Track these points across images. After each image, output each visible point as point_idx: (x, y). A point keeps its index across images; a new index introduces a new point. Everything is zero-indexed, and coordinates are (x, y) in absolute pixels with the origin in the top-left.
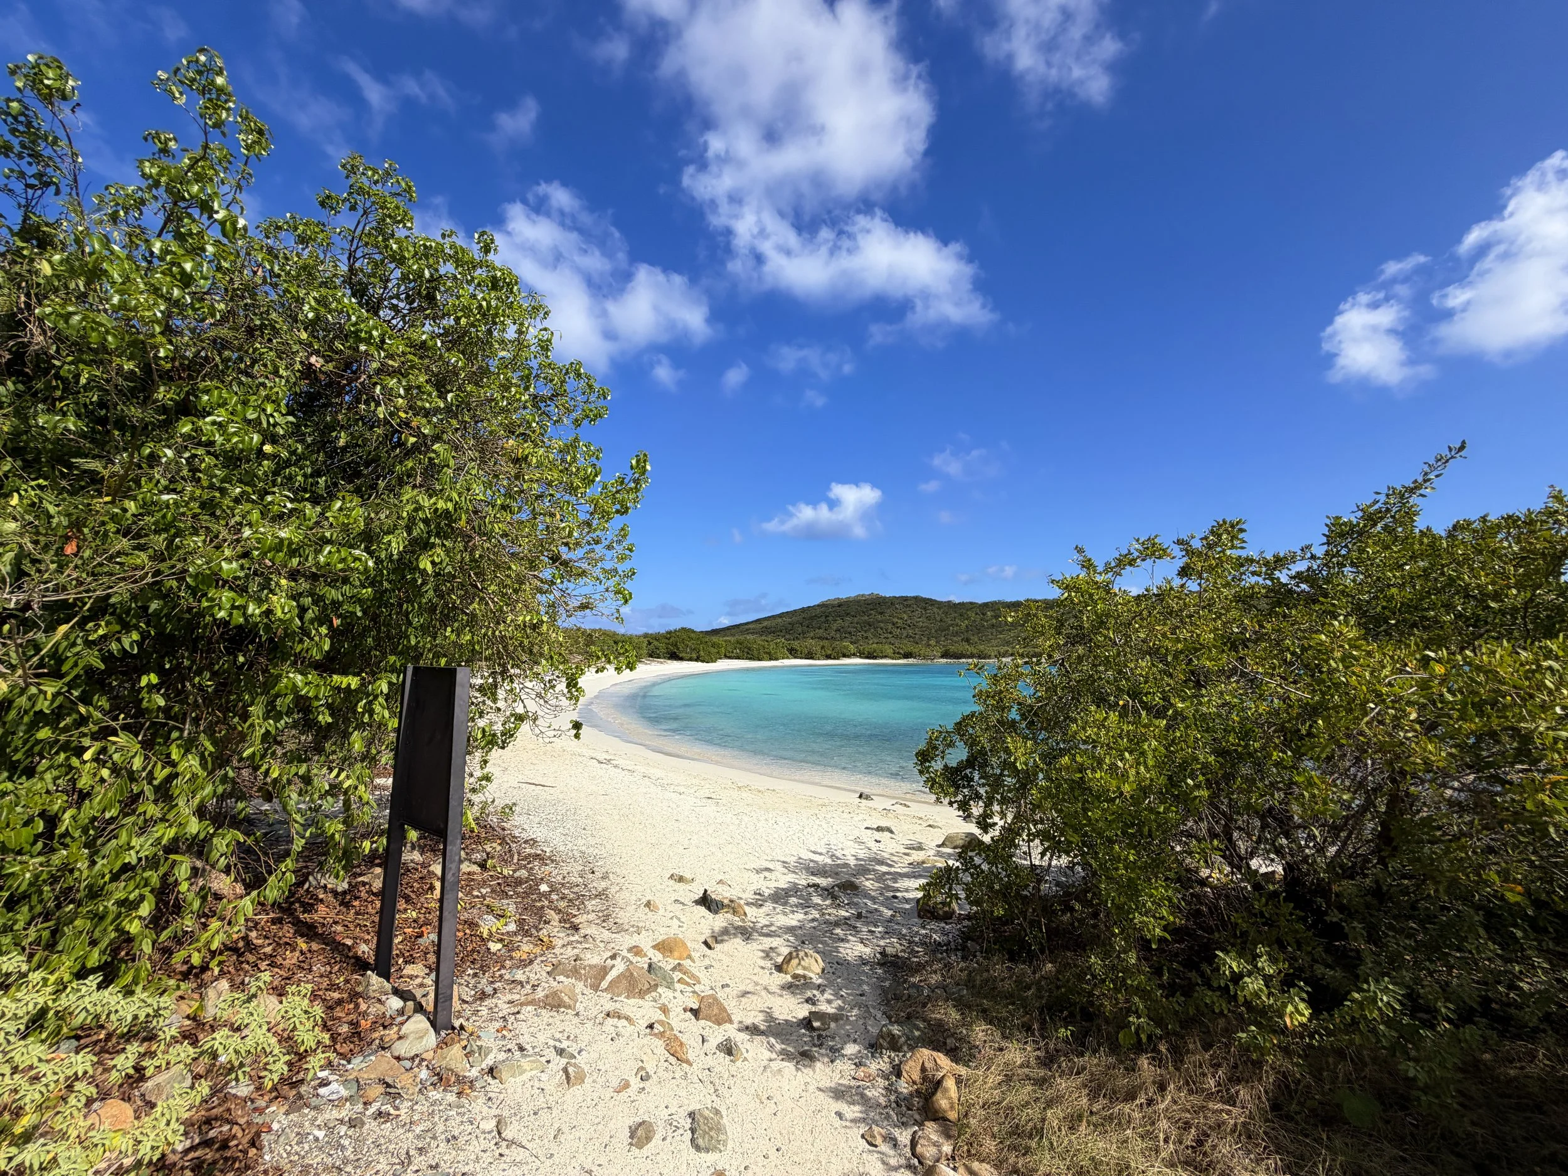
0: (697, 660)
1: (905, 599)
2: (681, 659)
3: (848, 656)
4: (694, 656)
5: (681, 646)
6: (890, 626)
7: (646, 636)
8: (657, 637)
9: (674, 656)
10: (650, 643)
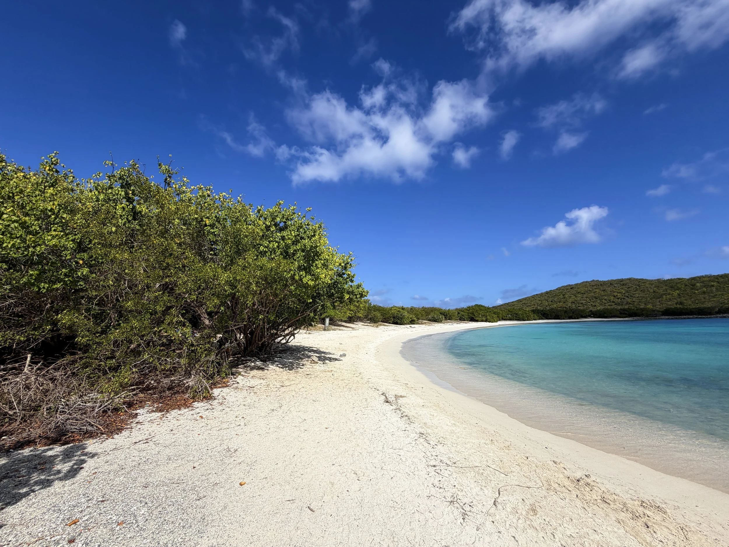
0: (486, 321)
1: (622, 280)
2: (477, 321)
3: (585, 317)
4: (484, 319)
5: (476, 314)
6: (612, 298)
7: (456, 309)
8: (462, 310)
9: (473, 320)
10: (459, 313)
